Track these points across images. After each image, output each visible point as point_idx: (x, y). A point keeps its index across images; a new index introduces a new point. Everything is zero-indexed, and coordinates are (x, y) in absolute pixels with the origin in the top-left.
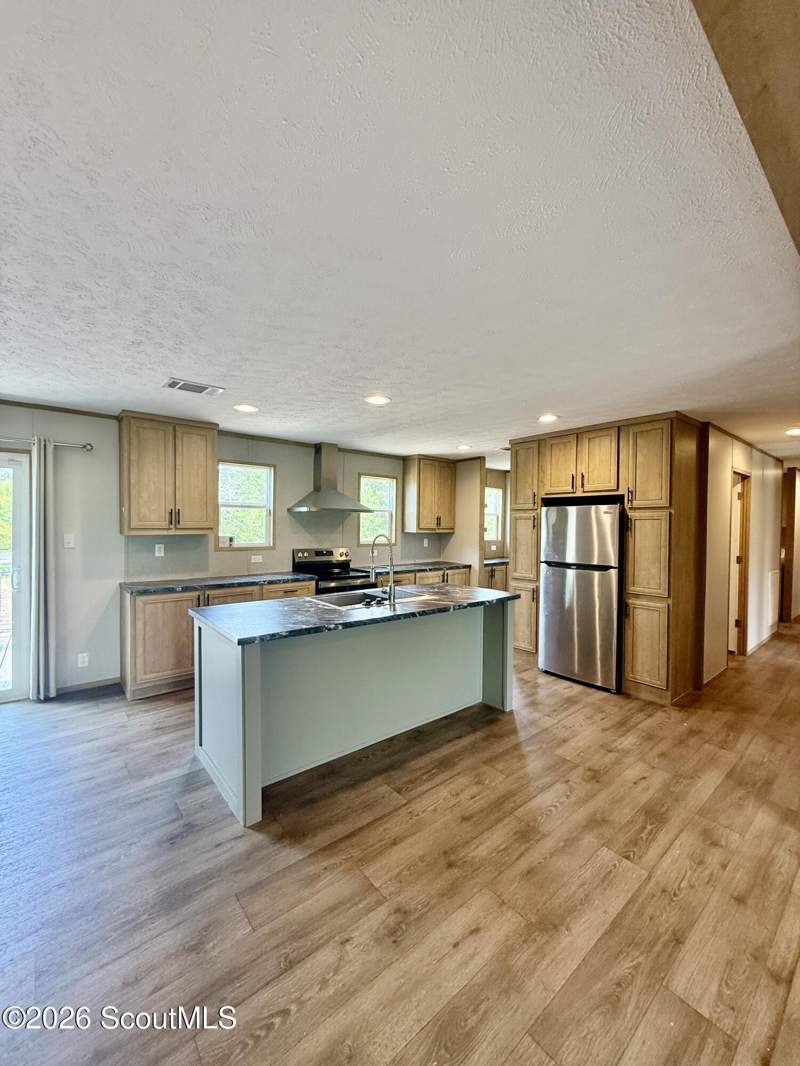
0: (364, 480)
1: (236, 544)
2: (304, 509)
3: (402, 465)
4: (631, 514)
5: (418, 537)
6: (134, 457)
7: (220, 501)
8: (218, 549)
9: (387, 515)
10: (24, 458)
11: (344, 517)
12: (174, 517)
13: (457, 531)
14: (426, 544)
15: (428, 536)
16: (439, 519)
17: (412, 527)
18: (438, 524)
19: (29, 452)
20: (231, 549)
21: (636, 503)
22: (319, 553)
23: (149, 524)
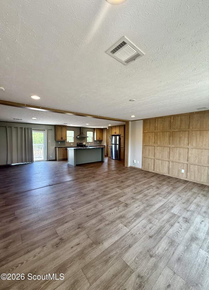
0: (87, 132)
1: (69, 142)
2: (78, 137)
3: (94, 130)
4: (121, 137)
5: (96, 141)
6: (57, 131)
7: (67, 136)
8: (67, 143)
9: (91, 138)
10: (45, 131)
11: (85, 138)
12: (62, 138)
13: (103, 140)
14: (98, 142)
15: (98, 141)
16: (100, 138)
17: (95, 140)
18: (100, 139)
19: (45, 130)
20: (68, 143)
21: (121, 136)
22: (81, 143)
23: (59, 139)
